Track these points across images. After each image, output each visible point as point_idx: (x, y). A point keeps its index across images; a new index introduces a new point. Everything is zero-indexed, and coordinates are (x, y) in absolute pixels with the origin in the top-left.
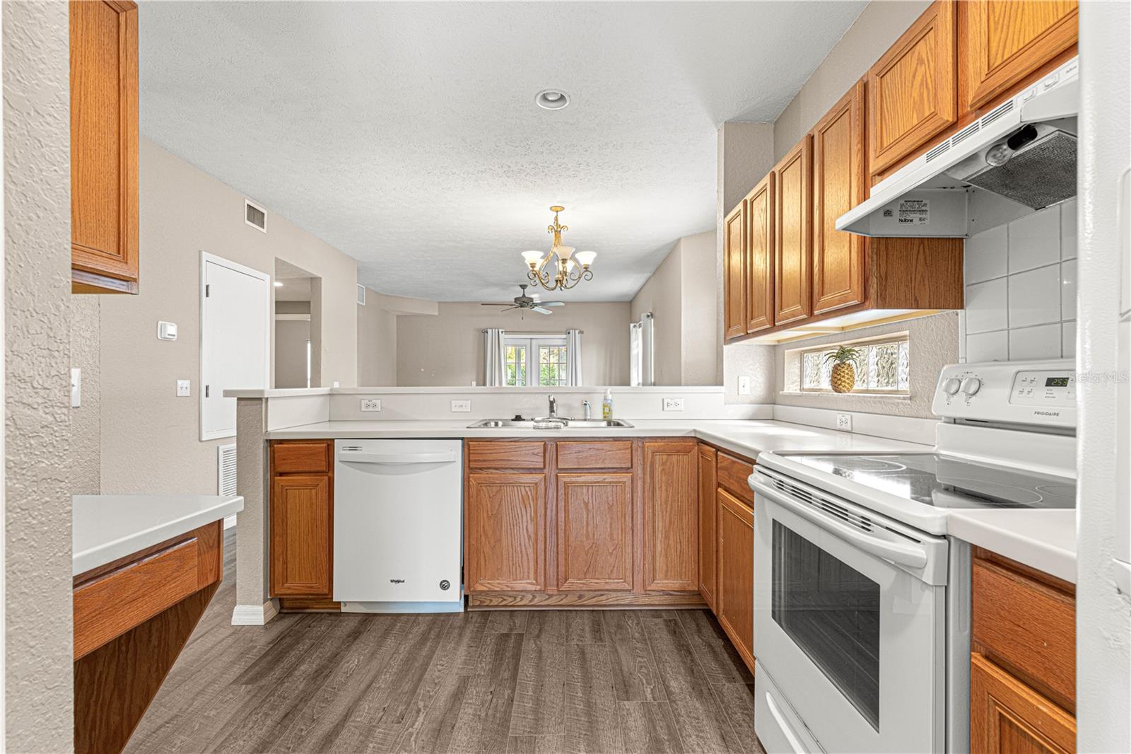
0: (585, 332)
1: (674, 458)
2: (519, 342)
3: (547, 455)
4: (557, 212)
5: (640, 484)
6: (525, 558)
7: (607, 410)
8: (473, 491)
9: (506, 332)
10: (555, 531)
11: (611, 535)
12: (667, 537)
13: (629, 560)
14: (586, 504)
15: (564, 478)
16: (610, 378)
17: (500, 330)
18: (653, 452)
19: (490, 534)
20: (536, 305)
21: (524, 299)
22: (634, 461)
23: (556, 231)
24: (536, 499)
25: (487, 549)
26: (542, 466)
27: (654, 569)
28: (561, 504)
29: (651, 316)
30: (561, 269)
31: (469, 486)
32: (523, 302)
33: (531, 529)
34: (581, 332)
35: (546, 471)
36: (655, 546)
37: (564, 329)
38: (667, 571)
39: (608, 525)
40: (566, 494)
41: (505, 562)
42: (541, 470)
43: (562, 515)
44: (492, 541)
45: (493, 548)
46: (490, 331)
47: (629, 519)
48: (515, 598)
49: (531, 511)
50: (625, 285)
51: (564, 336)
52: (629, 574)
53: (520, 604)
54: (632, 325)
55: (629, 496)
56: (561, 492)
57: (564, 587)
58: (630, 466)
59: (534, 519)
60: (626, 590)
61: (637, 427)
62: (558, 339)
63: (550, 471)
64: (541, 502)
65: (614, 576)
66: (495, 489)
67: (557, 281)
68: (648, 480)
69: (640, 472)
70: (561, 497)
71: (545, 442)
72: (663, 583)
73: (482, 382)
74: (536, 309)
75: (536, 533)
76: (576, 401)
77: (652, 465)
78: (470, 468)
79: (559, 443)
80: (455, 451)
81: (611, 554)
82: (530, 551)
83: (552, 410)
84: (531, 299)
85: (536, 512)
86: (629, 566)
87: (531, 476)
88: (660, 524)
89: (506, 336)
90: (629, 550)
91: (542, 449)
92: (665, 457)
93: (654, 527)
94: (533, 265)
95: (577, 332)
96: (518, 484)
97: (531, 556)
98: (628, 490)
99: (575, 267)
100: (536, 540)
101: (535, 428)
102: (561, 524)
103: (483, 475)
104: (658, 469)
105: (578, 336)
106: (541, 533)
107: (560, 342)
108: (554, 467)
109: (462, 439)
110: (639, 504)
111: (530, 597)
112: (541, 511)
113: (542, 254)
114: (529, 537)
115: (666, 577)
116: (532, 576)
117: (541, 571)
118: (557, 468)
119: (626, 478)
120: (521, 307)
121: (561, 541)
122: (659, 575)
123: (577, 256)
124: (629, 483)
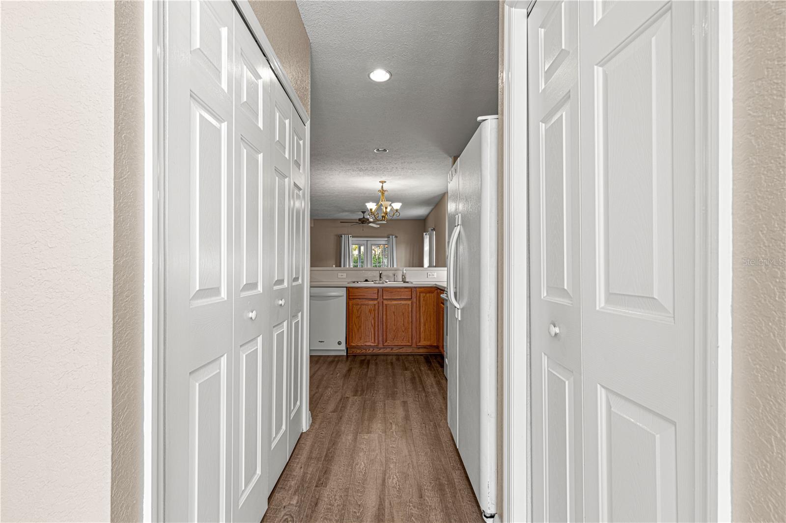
0: (398, 238)
1: (428, 295)
2: (361, 243)
3: (379, 294)
4: (383, 183)
5: (415, 305)
6: (370, 333)
7: (403, 277)
8: (350, 308)
9: (353, 237)
10: (382, 323)
11: (404, 324)
12: (425, 325)
13: (410, 334)
14: (394, 313)
15: (385, 302)
16: (413, 263)
17: (349, 236)
18: (420, 293)
19: (357, 324)
20: (371, 222)
21: (364, 220)
22: (413, 296)
23: (382, 193)
24: (374, 310)
25: (356, 329)
26: (377, 298)
27: (420, 338)
28: (384, 313)
29: (434, 229)
30: (385, 211)
31: (349, 306)
32: (363, 221)
33: (373, 322)
34: (396, 237)
35: (378, 300)
36: (420, 328)
37: (386, 235)
38: (425, 338)
39: (402, 321)
40: (386, 309)
41: (363, 334)
42: (376, 299)
43: (385, 317)
44: (358, 327)
45: (358, 330)
46: (343, 236)
47: (410, 318)
48: (366, 350)
49: (373, 315)
50: (420, 211)
51: (386, 239)
52: (410, 339)
53: (369, 352)
54: (424, 234)
55: (410, 309)
56: (384, 308)
57: (386, 344)
58: (410, 298)
59: (374, 318)
60: (409, 346)
61: (414, 283)
62: (383, 241)
63: (380, 300)
64: (376, 312)
65: (404, 340)
66: (359, 307)
67: (382, 217)
68: (418, 303)
69: (415, 300)
70: (384, 310)
71: (378, 289)
72: (423, 343)
73: (338, 264)
74: (371, 224)
75: (375, 323)
76: (391, 274)
77: (419, 297)
78: (349, 298)
79: (383, 289)
80: (343, 292)
81: (403, 332)
82: (372, 330)
83: (380, 277)
84: (368, 219)
85: (375, 315)
86: (410, 336)
87: (372, 302)
88: (422, 321)
89: (353, 239)
90: (410, 330)
91: (377, 291)
92: (424, 294)
93: (420, 322)
94: (371, 210)
95: (394, 236)
96: (367, 305)
97: (373, 332)
98: (410, 307)
99: (391, 209)
100: (375, 327)
101: (374, 283)
102: (384, 320)
103: (354, 301)
104: (422, 299)
105: (394, 239)
106: (377, 323)
107: (384, 243)
108: (382, 298)
109: (346, 287)
110: (414, 312)
111: (372, 349)
112: (376, 315)
113: (375, 204)
114: (372, 325)
115: (425, 340)
116: (373, 340)
117: (376, 338)
118: (383, 299)
119: (409, 302)
120: (363, 223)
121: (384, 327)
122: (422, 340)
123: (392, 205)
124: (410, 304)
